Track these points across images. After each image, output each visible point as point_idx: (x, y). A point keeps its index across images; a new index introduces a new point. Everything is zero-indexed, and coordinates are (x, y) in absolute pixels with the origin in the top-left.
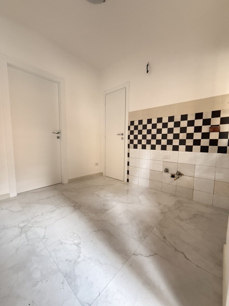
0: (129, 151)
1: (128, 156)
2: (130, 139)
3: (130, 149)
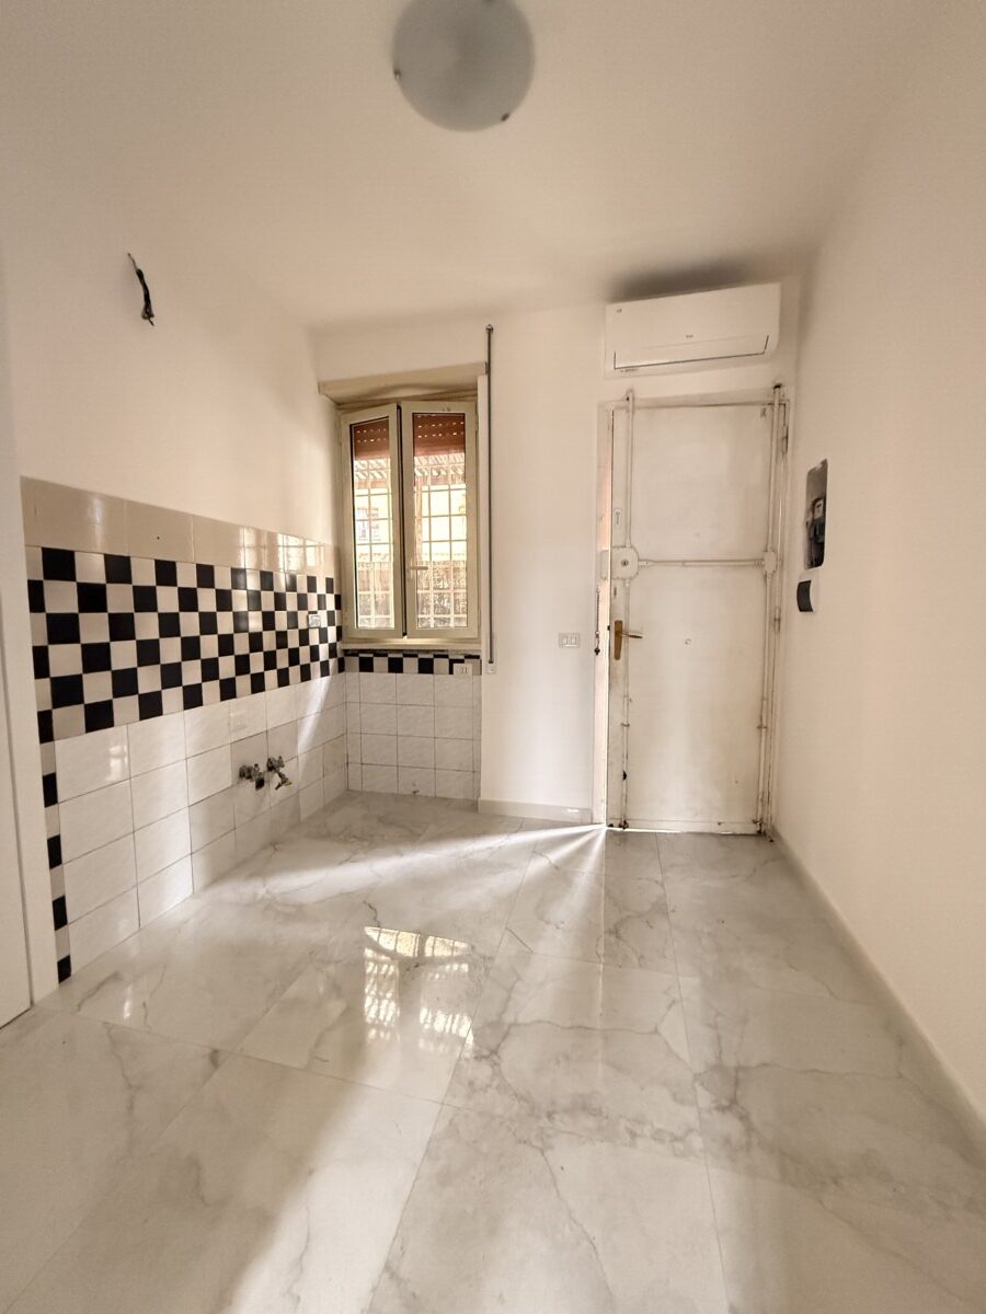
0: (49, 759)
1: (51, 796)
2: (54, 673)
3: (59, 744)
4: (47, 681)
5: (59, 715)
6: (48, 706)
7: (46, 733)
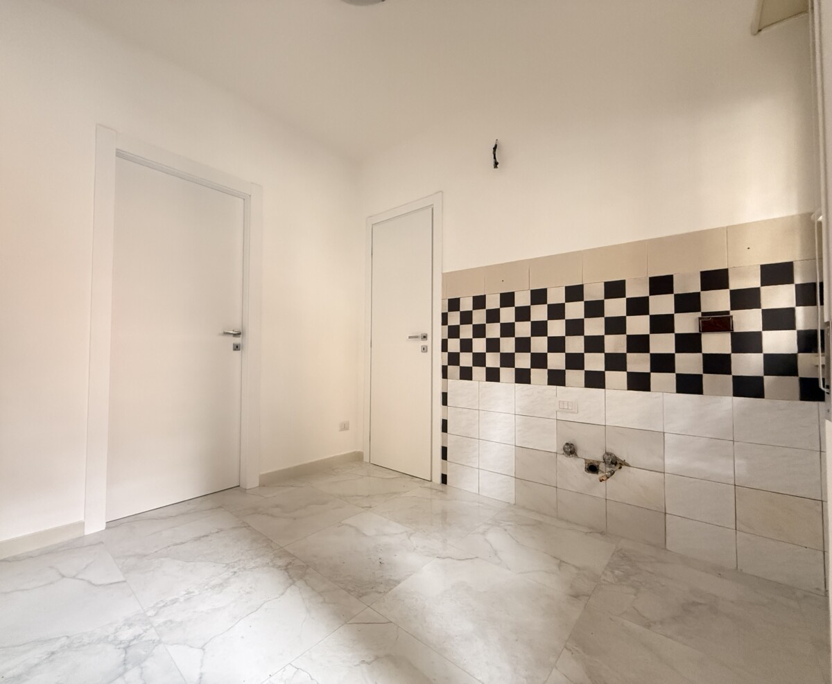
0: (445, 386)
1: (445, 402)
2: (449, 351)
3: (449, 381)
4: (447, 354)
5: (450, 368)
6: (446, 364)
7: (445, 375)
